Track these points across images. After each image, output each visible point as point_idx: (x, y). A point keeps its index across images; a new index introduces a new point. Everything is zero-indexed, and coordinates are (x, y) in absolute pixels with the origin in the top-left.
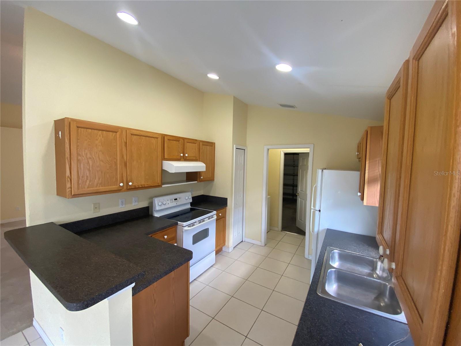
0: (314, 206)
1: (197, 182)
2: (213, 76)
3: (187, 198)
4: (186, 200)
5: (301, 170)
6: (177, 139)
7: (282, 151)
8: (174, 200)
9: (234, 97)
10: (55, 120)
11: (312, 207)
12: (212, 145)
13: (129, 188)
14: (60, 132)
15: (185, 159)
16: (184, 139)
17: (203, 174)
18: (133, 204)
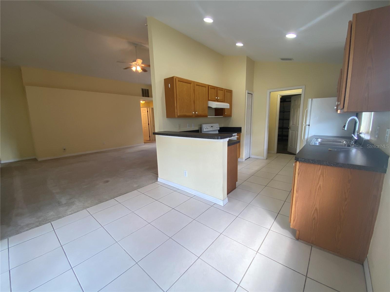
0: (305, 123)
1: (223, 116)
2: (239, 45)
3: (217, 127)
4: (217, 128)
5: (292, 109)
6: (214, 88)
7: (279, 95)
8: (211, 127)
9: (247, 57)
10: (165, 78)
11: (304, 124)
12: (230, 92)
13: (196, 115)
14: (169, 84)
15: (217, 101)
16: (217, 88)
17: (226, 111)
18: (193, 127)
